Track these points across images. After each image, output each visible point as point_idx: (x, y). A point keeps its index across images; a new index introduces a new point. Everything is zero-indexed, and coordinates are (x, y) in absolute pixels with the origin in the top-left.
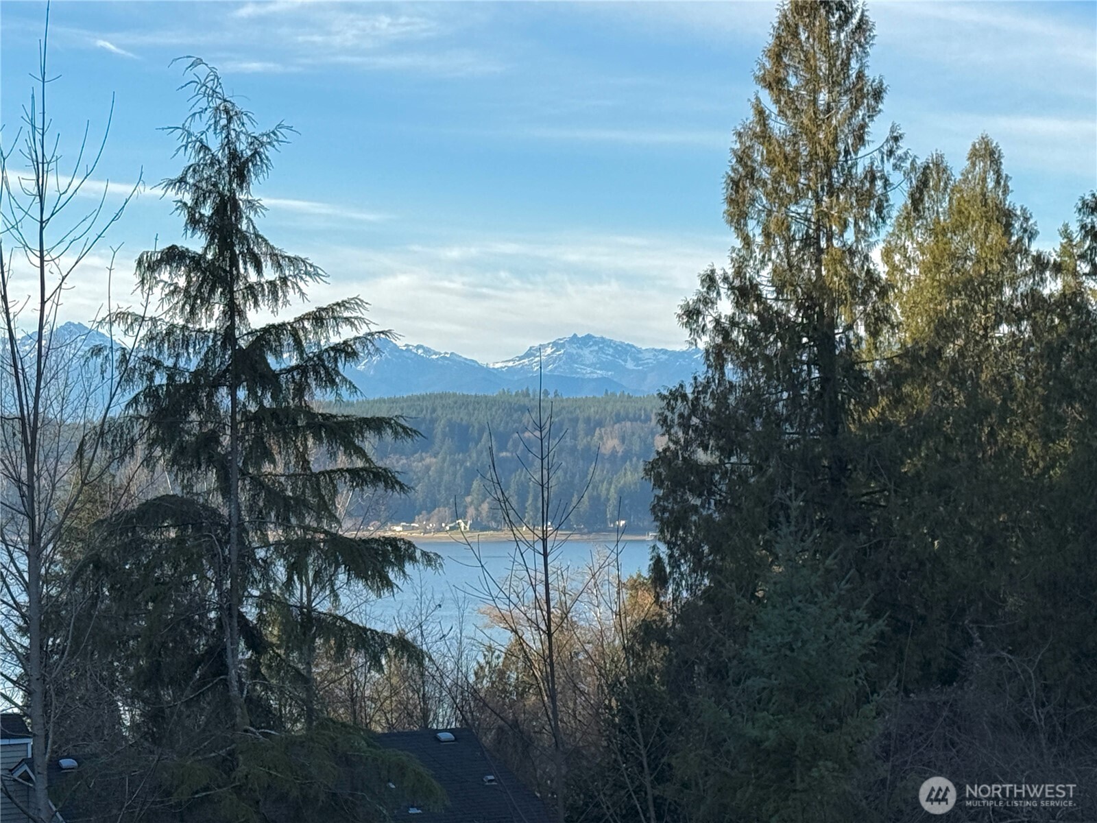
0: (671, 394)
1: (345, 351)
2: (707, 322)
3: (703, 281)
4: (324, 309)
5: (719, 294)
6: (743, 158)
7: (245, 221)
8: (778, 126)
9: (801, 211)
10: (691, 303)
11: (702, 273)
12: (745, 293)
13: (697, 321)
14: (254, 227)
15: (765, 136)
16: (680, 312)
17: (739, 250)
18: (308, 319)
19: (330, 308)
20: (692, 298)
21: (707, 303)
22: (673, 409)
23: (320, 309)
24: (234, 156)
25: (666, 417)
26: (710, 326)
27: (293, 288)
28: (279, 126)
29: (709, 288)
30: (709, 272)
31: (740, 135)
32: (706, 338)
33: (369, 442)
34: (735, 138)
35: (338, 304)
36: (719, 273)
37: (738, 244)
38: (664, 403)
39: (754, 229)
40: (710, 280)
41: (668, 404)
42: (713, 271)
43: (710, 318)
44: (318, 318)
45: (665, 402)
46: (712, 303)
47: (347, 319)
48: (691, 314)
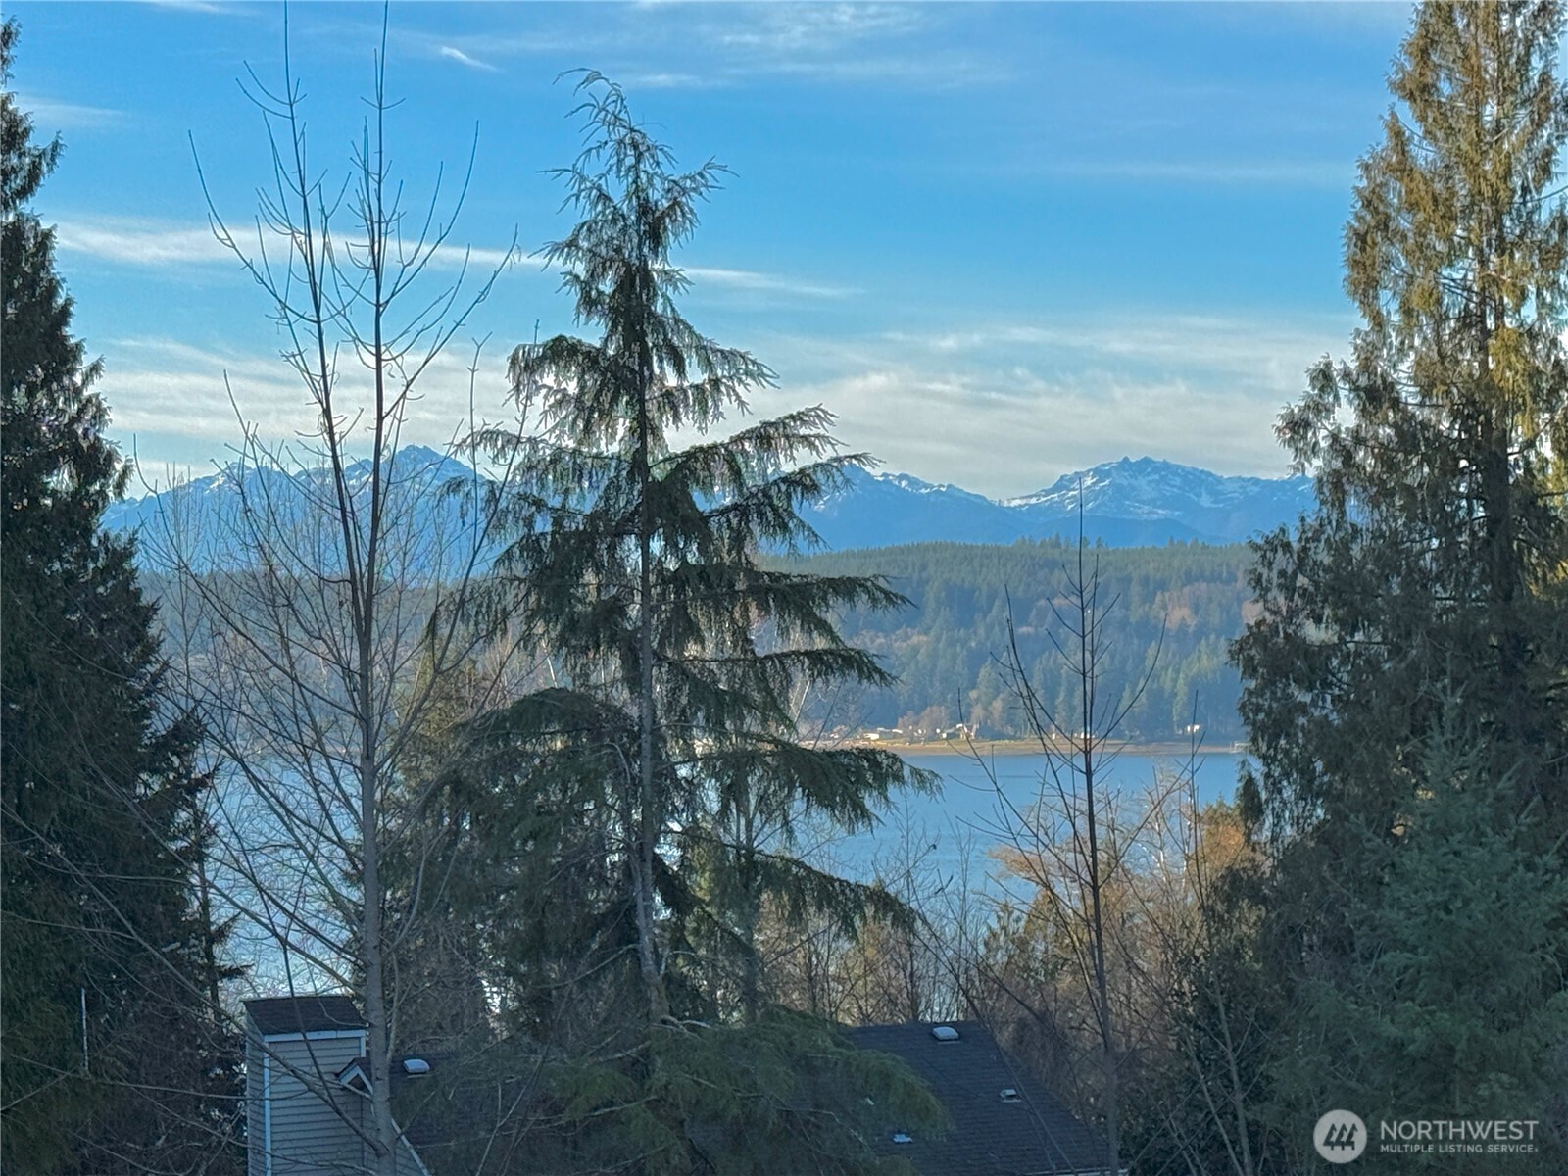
0: (1267, 542)
1: (803, 483)
2: (1320, 438)
3: (1313, 379)
4: (772, 424)
5: (1336, 397)
6: (1371, 201)
7: (660, 301)
8: (1424, 154)
9: (1459, 276)
10: (1296, 410)
11: (1312, 367)
12: (1375, 395)
13: (1304, 437)
14: (673, 309)
15: (1404, 168)
16: (1280, 424)
17: (1367, 334)
18: (750, 439)
19: (781, 424)
20: (1297, 405)
21: (1320, 411)
22: (1271, 563)
23: (767, 425)
24: (645, 208)
25: (1261, 575)
26: (1323, 444)
27: (729, 395)
28: (709, 166)
29: (1322, 390)
30: (1322, 367)
31: (1367, 167)
32: (1318, 462)
33: (834, 614)
34: (1360, 172)
35: (792, 417)
36: (1337, 366)
37: (1365, 325)
38: (1257, 556)
39: (1389, 304)
40: (1323, 378)
41: (1264, 556)
42: (1328, 365)
43: (1323, 433)
44: (764, 437)
45: (1260, 553)
46: (1327, 410)
47: (805, 439)
48: (1297, 427)
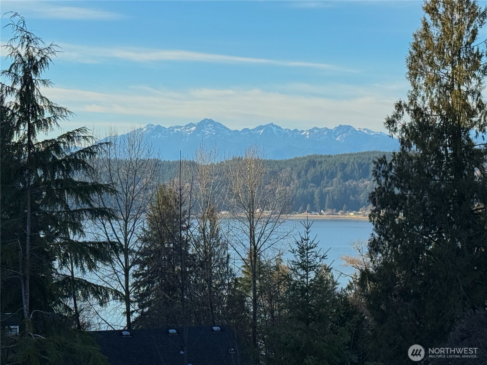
0: (379, 160)
2: (398, 126)
3: (396, 106)
5: (403, 113)
6: (416, 46)
8: (435, 31)
9: (445, 72)
10: (390, 117)
11: (396, 102)
12: (418, 112)
13: (393, 126)
15: (426, 35)
16: (385, 121)
17: (412, 92)
20: (390, 115)
21: (398, 117)
22: (380, 168)
23: (69, 133)
25: (377, 172)
26: (399, 128)
27: (54, 123)
28: (51, 45)
29: (398, 110)
30: (399, 102)
31: (415, 36)
32: (398, 134)
34: (413, 37)
35: (76, 130)
36: (403, 102)
37: (412, 89)
38: (375, 166)
39: (421, 81)
40: (399, 106)
41: (377, 166)
42: (400, 102)
43: (399, 124)
44: (69, 136)
45: (376, 165)
46: (400, 117)
48: (390, 122)
